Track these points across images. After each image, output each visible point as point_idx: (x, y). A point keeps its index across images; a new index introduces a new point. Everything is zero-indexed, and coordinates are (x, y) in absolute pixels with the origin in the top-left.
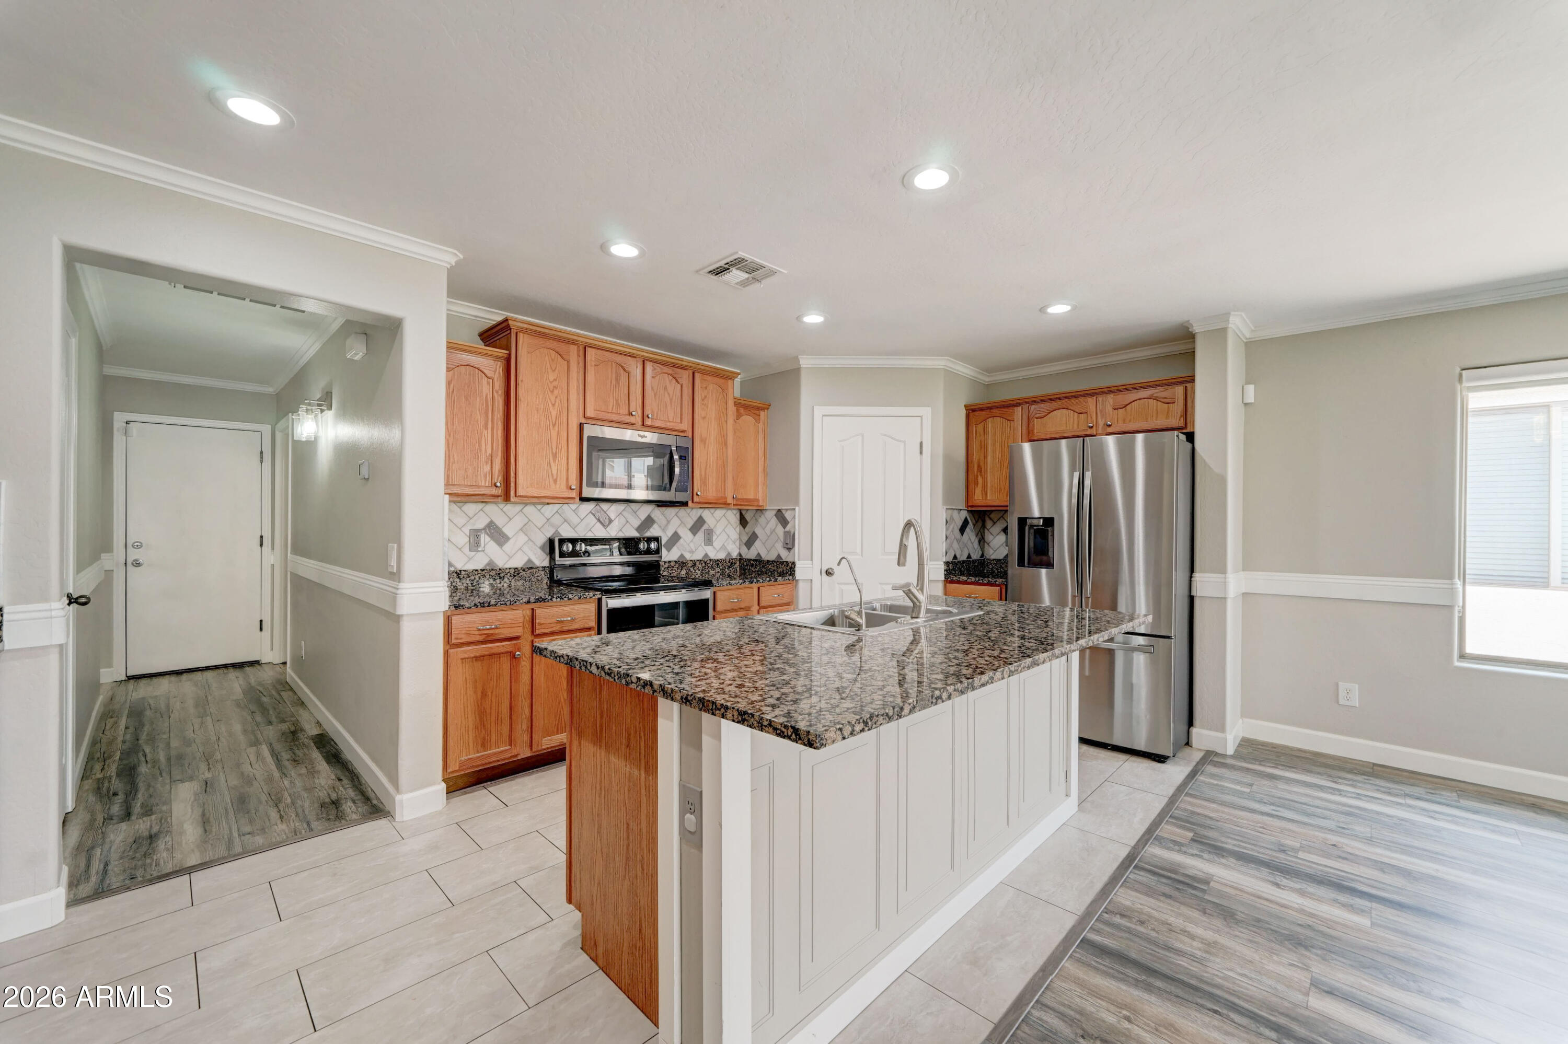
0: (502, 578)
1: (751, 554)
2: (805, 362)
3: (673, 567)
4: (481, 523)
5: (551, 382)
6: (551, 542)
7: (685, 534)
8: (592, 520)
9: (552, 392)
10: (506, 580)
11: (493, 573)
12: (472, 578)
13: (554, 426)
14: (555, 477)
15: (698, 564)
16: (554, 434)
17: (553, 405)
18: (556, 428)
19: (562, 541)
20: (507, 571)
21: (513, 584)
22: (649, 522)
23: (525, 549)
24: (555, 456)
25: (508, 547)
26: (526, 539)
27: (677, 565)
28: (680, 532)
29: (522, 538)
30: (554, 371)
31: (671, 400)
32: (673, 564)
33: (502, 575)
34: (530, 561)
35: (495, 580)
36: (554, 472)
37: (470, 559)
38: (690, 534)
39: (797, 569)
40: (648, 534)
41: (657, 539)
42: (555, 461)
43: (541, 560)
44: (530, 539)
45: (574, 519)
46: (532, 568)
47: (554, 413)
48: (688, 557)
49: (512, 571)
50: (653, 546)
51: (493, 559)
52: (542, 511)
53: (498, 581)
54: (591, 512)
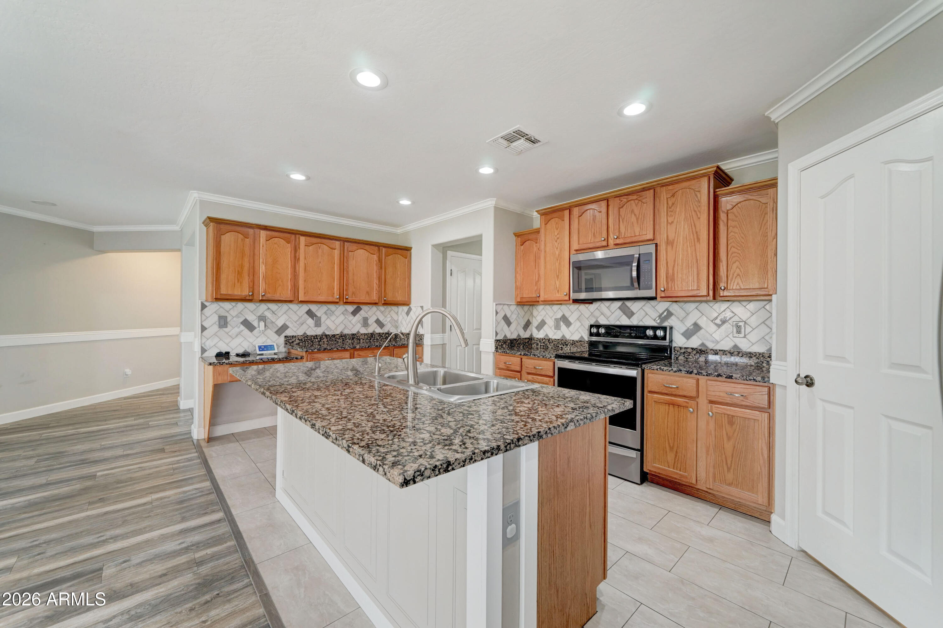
0: (567, 345)
3: (690, 353)
4: (559, 316)
5: (556, 236)
8: (619, 312)
9: (556, 241)
10: (568, 346)
11: (563, 342)
12: (554, 343)
13: (557, 260)
14: (558, 289)
16: (557, 264)
17: (557, 248)
20: (569, 341)
21: (572, 349)
22: (667, 314)
23: (580, 330)
24: (558, 277)
25: (571, 328)
26: (580, 324)
27: (695, 352)
28: (700, 323)
29: (578, 324)
30: (557, 229)
31: (637, 219)
32: (689, 350)
33: (567, 343)
34: (582, 337)
35: (563, 345)
36: (558, 286)
37: (555, 333)
42: (558, 280)
43: (586, 337)
44: (582, 325)
46: (581, 341)
47: (557, 253)
48: (711, 346)
49: (572, 342)
50: (660, 333)
51: (564, 334)
53: (565, 346)
54: (620, 308)
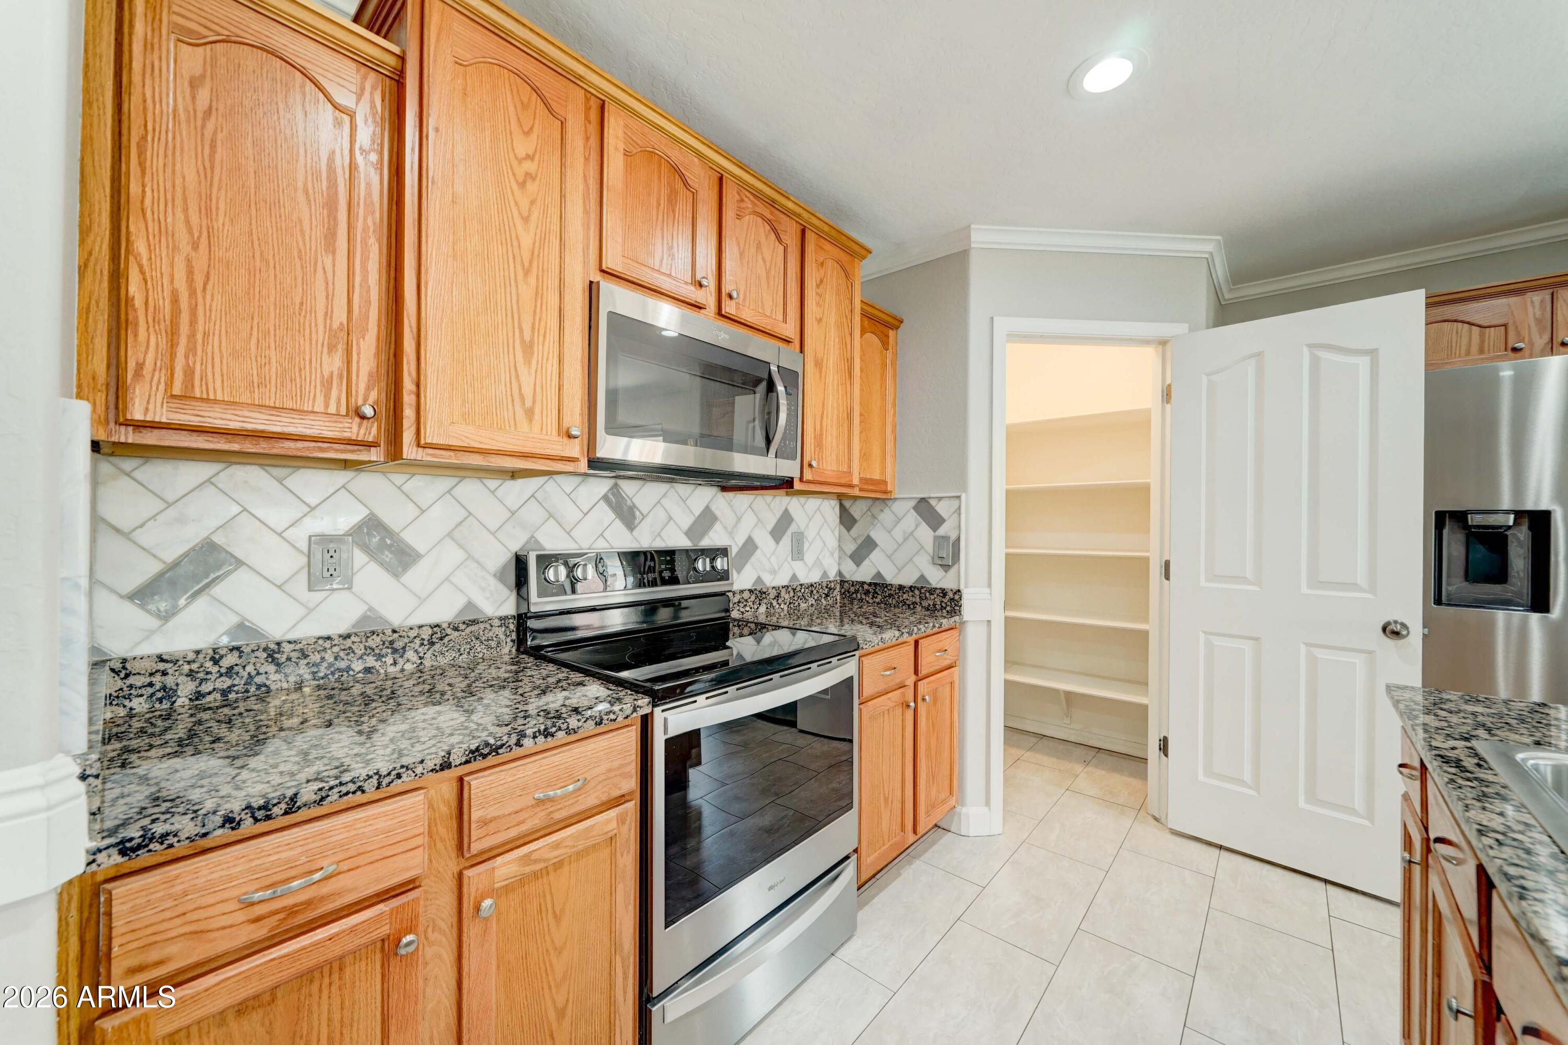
0: (399, 652)
1: (864, 573)
2: (981, 237)
3: (746, 601)
4: (342, 522)
5: (520, 161)
6: (520, 563)
7: (764, 540)
8: (606, 514)
9: (522, 185)
10: (410, 654)
11: (374, 642)
12: (316, 658)
13: (527, 272)
14: (528, 403)
15: (783, 591)
16: (526, 292)
17: (526, 220)
18: (532, 280)
19: (545, 561)
20: (412, 634)
21: (428, 663)
22: (707, 519)
23: (460, 579)
24: (528, 348)
25: (415, 576)
26: (460, 555)
27: (753, 598)
28: (758, 540)
29: (452, 555)
30: (527, 133)
31: (768, 273)
32: (746, 595)
33: (399, 645)
34: (470, 605)
35: (379, 657)
36: (528, 391)
37: (310, 611)
38: (770, 539)
39: (965, 602)
40: (706, 543)
41: (724, 552)
42: (528, 362)
43: (496, 603)
44: (470, 557)
45: (571, 514)
46: (474, 622)
47: (527, 241)
48: (770, 581)
49: (426, 634)
50: (720, 563)
51: (376, 606)
52: (499, 493)
53: (389, 660)
54: (605, 498)
